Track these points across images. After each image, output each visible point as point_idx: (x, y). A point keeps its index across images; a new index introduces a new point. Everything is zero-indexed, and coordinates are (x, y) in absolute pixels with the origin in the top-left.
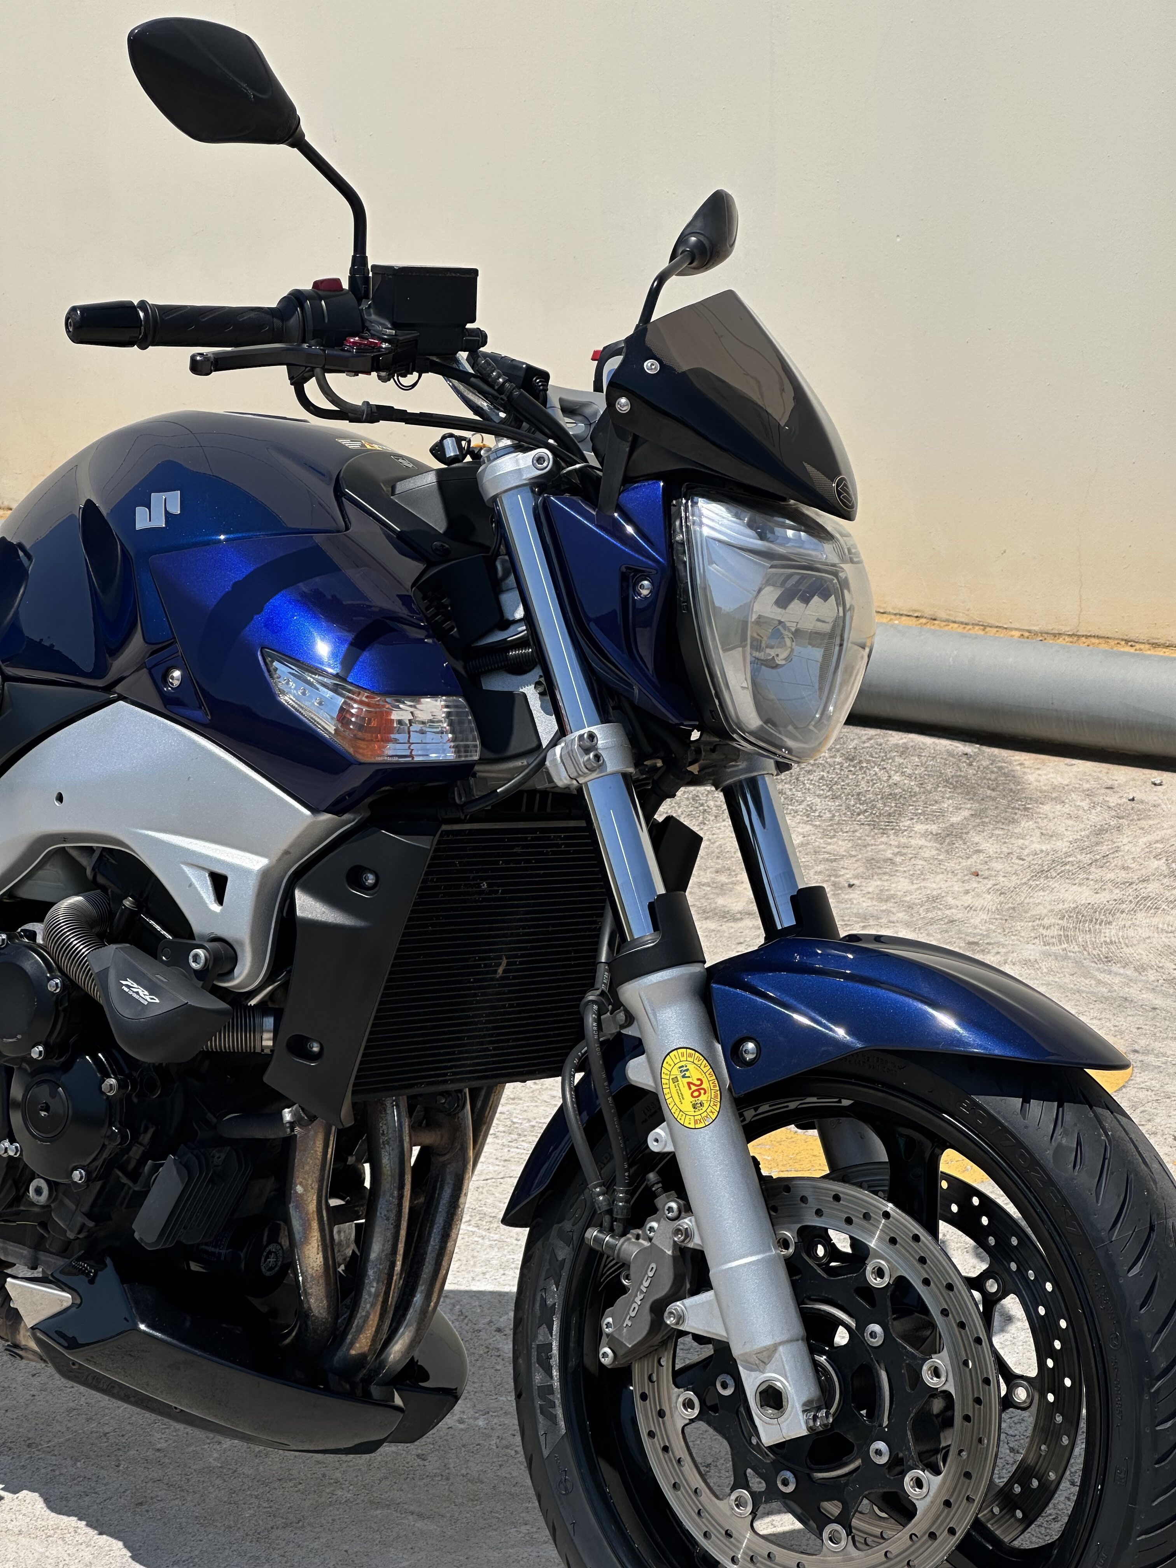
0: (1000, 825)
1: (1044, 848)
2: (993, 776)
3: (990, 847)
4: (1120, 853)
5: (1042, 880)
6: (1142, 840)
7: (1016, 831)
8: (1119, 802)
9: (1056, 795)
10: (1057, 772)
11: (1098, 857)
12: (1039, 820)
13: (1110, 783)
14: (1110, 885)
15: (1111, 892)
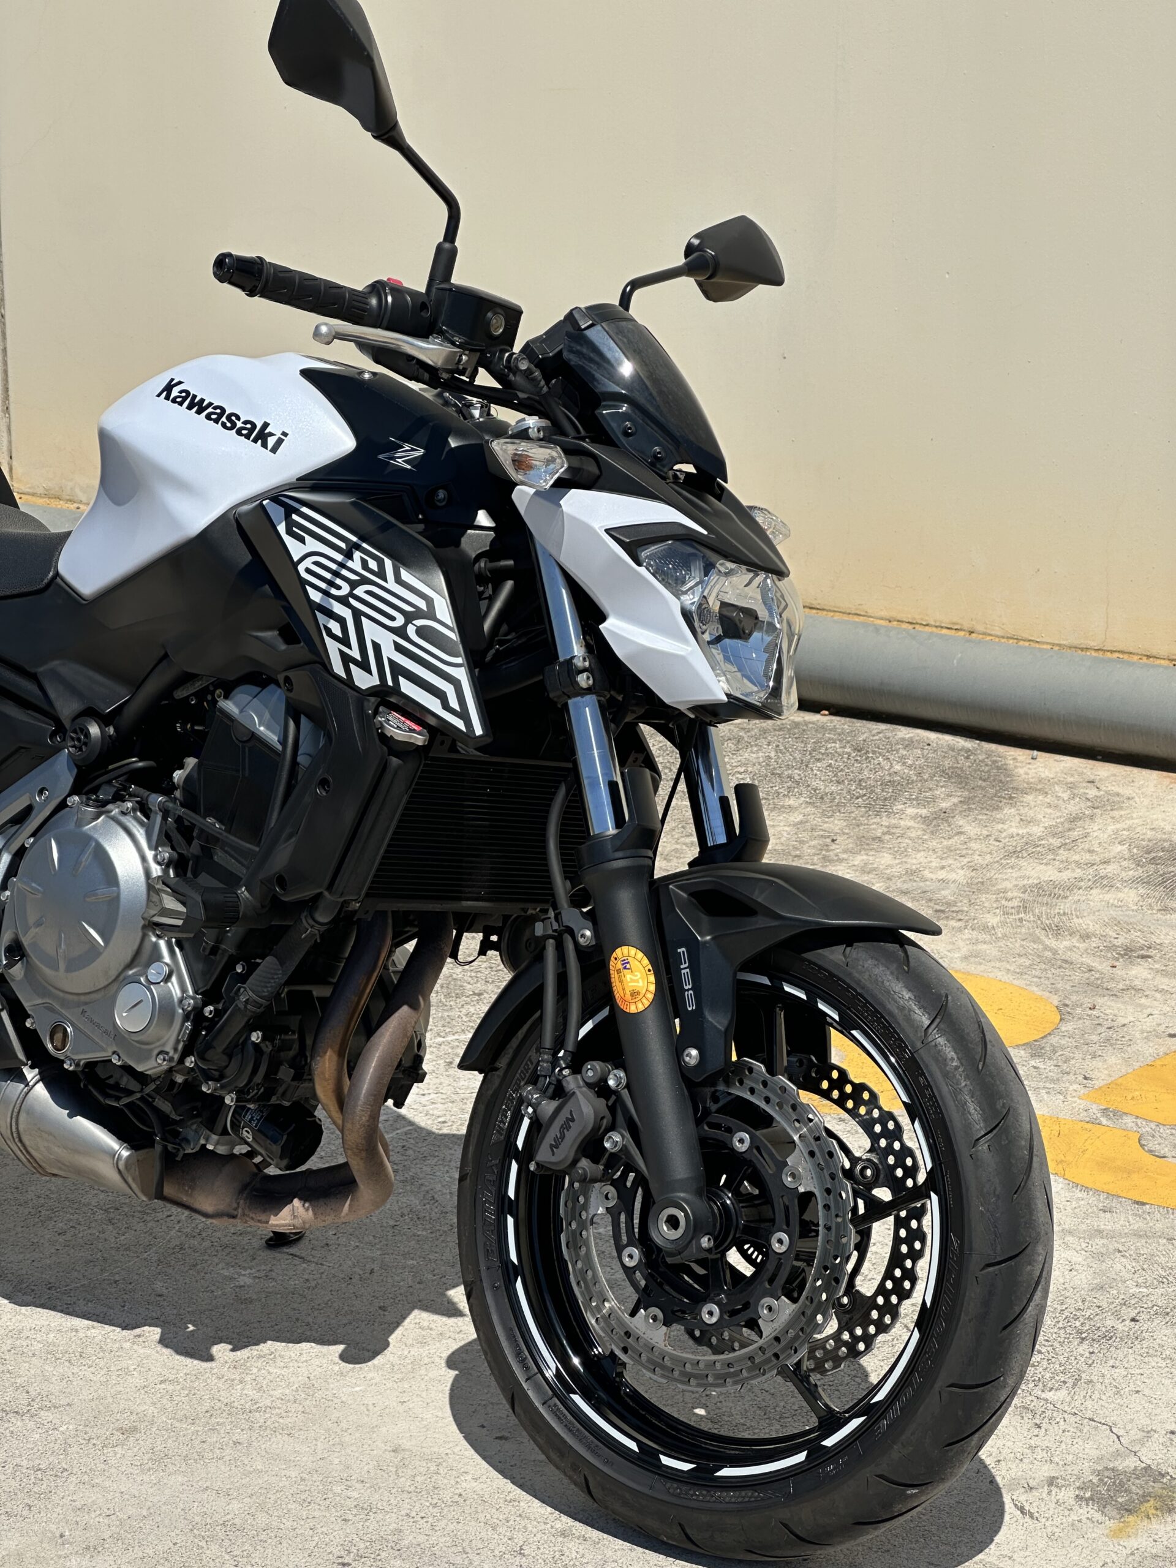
0: (985, 811)
1: (1020, 832)
2: (987, 768)
3: (971, 829)
4: (1089, 839)
5: (1013, 859)
6: (1111, 828)
7: (998, 816)
8: (1098, 794)
9: (1040, 787)
10: (1045, 767)
11: (1067, 841)
12: (1021, 808)
13: (1092, 777)
14: (1073, 865)
15: (1073, 870)
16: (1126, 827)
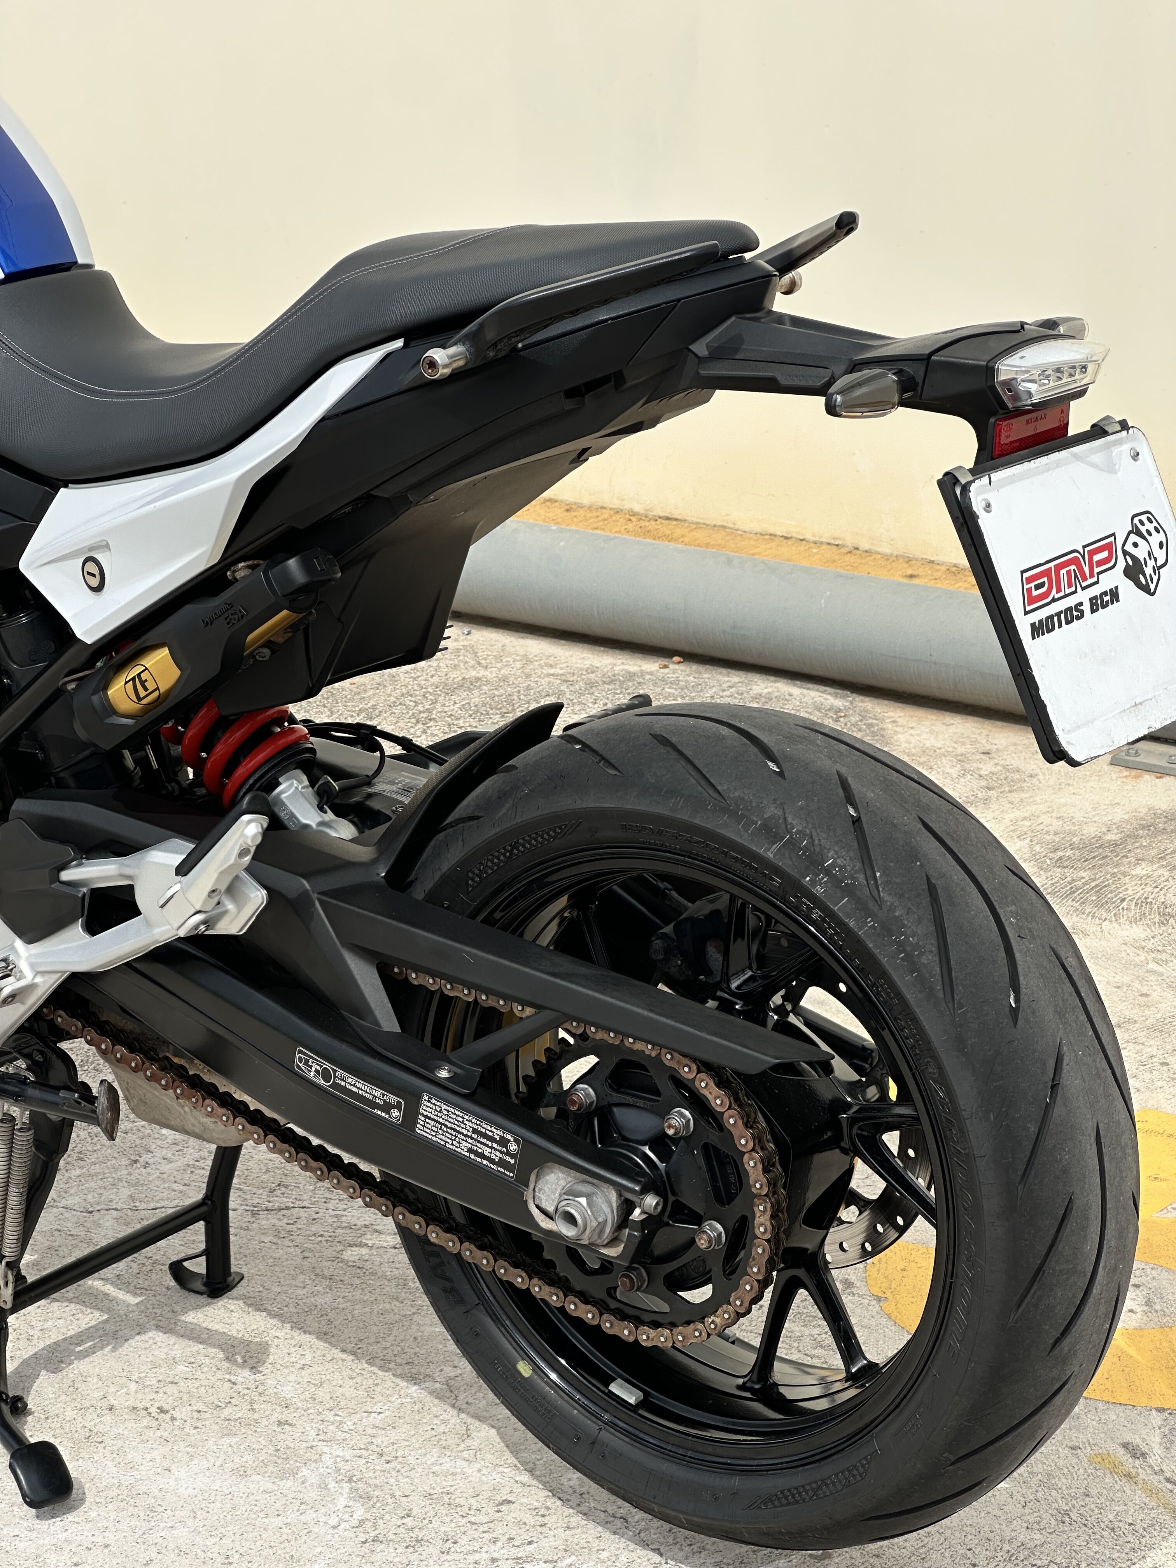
8: (993, 770)
10: (931, 732)
13: (988, 747)
16: (1027, 814)
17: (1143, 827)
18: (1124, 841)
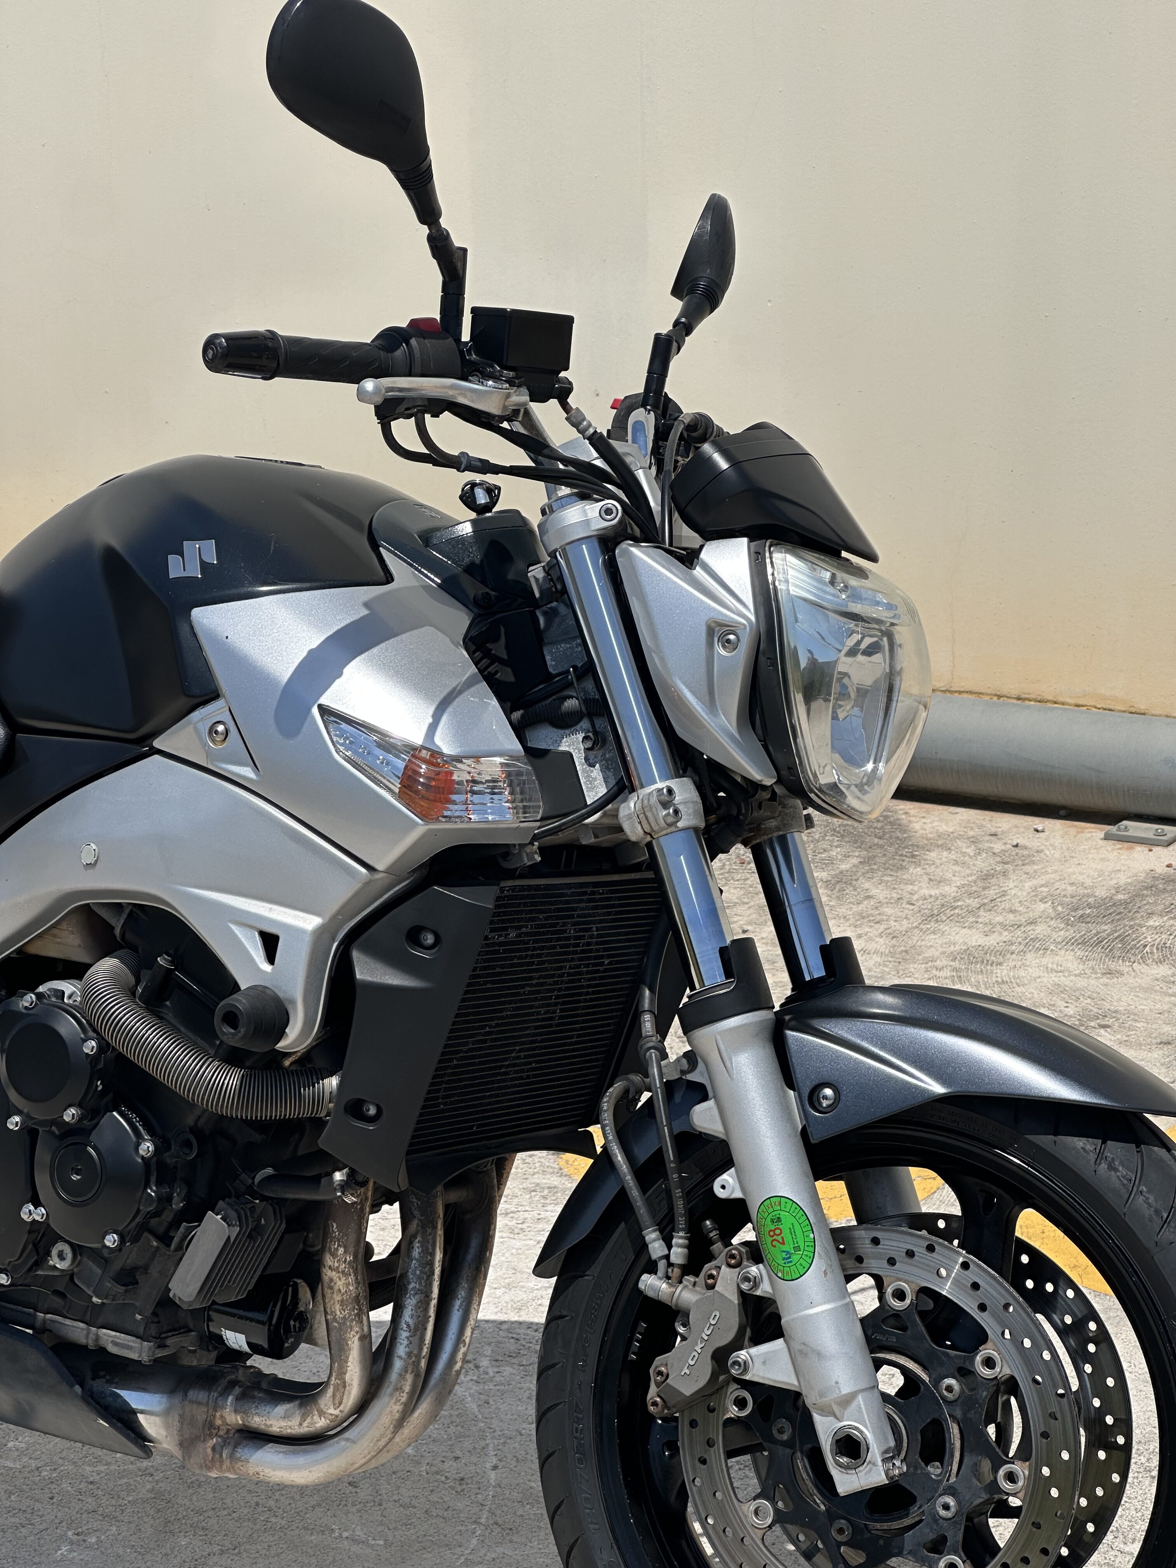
0: (889, 872)
1: (933, 893)
2: (879, 825)
3: (879, 893)
4: (1008, 897)
5: (932, 924)
6: (1028, 885)
7: (904, 877)
8: (1003, 848)
9: (942, 842)
10: (941, 820)
11: (986, 901)
12: (927, 866)
13: (993, 830)
14: (998, 927)
15: (1000, 934)
16: (1043, 882)
17: (1146, 888)
18: (1133, 899)
